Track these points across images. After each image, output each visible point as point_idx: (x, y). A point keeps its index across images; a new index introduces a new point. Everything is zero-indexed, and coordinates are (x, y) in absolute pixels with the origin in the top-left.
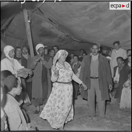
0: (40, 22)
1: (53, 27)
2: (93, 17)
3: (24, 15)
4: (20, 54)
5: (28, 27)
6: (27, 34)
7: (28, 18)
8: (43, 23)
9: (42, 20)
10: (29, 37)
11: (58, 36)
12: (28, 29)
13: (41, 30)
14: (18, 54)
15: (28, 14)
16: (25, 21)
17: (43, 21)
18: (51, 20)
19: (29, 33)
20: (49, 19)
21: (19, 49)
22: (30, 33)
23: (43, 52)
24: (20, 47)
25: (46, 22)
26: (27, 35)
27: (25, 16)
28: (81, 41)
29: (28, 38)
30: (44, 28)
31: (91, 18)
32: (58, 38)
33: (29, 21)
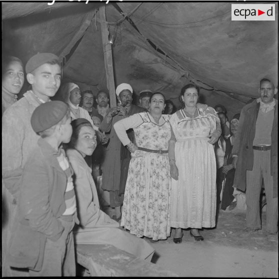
0: (131, 48)
1: (156, 61)
2: (236, 35)
3: (101, 32)
4: (90, 103)
5: (108, 54)
6: (106, 67)
7: (109, 36)
8: (137, 51)
9: (135, 45)
10: (108, 74)
11: (166, 80)
12: (107, 58)
13: (133, 66)
14: (87, 103)
15: (109, 30)
16: (103, 43)
17: (137, 47)
18: (153, 42)
19: (109, 65)
20: (150, 42)
21: (89, 96)
22: (112, 65)
23: (127, 99)
24: (91, 91)
25: (142, 49)
26: (106, 69)
27: (103, 33)
28: (211, 88)
29: (106, 74)
30: (138, 61)
31: (231, 36)
32: (166, 82)
33: (111, 42)
